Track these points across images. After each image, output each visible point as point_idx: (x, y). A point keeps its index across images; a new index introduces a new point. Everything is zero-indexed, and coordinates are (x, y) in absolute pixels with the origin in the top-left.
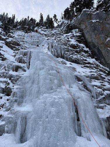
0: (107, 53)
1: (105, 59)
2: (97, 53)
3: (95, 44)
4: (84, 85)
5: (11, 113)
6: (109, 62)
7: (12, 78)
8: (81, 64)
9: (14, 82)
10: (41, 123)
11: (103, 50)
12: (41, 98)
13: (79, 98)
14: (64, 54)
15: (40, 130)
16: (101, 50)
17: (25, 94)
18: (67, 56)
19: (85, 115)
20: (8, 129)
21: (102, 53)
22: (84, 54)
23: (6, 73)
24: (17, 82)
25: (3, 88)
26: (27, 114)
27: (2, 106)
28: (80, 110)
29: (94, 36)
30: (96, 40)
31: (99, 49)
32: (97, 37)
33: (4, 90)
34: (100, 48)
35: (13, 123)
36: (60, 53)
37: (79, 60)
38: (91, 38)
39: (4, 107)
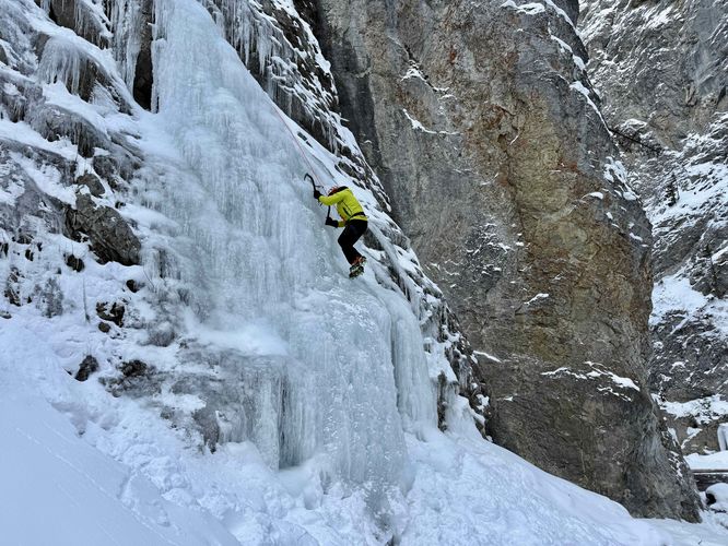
0: (393, 126)
1: (376, 145)
2: (355, 105)
3: (355, 57)
4: (389, 268)
5: (197, 358)
6: (390, 166)
7: (98, 152)
8: (333, 152)
9: (120, 181)
10: (338, 399)
11: (381, 103)
12: (306, 306)
13: (400, 318)
14: (267, 64)
15: (346, 423)
16: (374, 99)
17: (211, 266)
18: (283, 83)
19: (413, 371)
20: (229, 426)
21: (373, 114)
22: (319, 85)
23: (21, 89)
24: (136, 183)
25: (69, 206)
26: (284, 367)
27: (115, 315)
28: (404, 356)
29: (364, 19)
30: (368, 42)
31: (366, 88)
32: (377, 32)
33: (76, 218)
34: (371, 89)
35: (237, 401)
36: (247, 47)
37: (327, 129)
38: (347, 16)
39: (128, 320)
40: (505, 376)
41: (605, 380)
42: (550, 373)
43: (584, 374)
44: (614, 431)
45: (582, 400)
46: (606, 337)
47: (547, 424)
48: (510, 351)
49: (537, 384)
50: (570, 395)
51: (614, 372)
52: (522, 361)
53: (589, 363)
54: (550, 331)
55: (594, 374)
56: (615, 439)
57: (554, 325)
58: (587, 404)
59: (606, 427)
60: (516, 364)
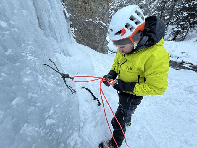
40: (74, 21)
41: (100, 23)
42: (87, 21)
43: (96, 21)
44: (101, 37)
45: (95, 29)
46: (101, 9)
47: (86, 36)
48: (75, 12)
49: (84, 24)
50: (92, 28)
51: (102, 21)
52: (79, 16)
53: (97, 18)
54: (87, 5)
55: (98, 21)
56: (101, 39)
57: (88, 3)
58: (96, 30)
59: (100, 36)
60: (78, 17)
